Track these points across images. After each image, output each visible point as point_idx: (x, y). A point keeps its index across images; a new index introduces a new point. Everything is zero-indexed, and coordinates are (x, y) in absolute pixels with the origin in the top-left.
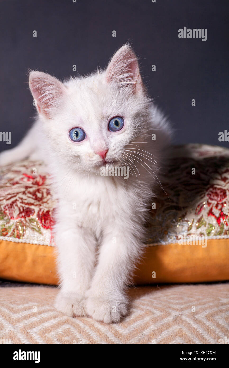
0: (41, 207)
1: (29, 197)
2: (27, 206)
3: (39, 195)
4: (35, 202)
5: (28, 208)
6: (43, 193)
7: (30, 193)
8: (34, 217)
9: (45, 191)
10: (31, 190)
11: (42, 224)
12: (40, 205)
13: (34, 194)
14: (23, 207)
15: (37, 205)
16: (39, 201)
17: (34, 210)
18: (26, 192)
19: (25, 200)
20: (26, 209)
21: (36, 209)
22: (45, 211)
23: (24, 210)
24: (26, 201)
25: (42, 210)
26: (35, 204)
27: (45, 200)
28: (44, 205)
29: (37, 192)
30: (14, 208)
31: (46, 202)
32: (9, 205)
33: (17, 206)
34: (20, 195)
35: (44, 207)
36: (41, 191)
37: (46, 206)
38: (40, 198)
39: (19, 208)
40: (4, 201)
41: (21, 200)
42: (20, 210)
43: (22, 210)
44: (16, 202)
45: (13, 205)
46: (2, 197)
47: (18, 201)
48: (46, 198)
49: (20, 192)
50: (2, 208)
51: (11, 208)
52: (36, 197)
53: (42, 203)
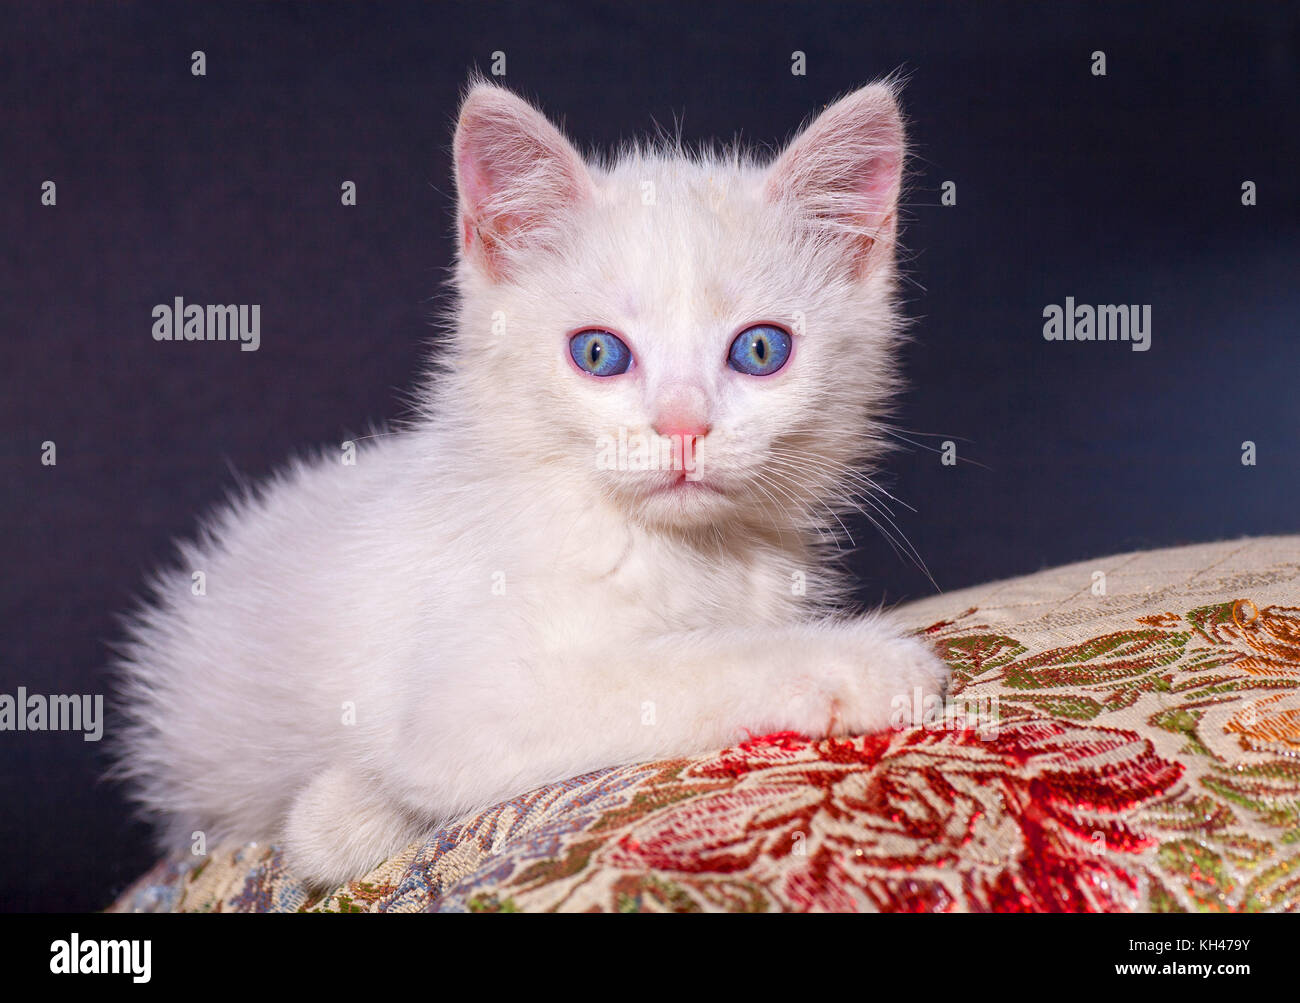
0: (964, 865)
1: (880, 830)
2: (898, 874)
3: (912, 809)
4: (921, 849)
5: (907, 883)
6: (919, 798)
7: (859, 806)
9: (916, 781)
10: (852, 789)
12: (956, 858)
13: (883, 808)
14: (884, 883)
15: (939, 860)
16: (933, 838)
17: (940, 885)
18: (839, 804)
19: (872, 844)
20: (901, 890)
21: (950, 880)
22: (992, 880)
23: (895, 892)
24: (880, 852)
25: (977, 877)
26: (929, 855)
27: (956, 828)
28: (968, 851)
29: (888, 795)
30: (842, 892)
31: (969, 836)
32: (809, 882)
33: (854, 883)
34: (821, 823)
35: (975, 860)
36: (903, 785)
37: (982, 856)
38: (929, 825)
39: (868, 891)
40: (764, 860)
41: (851, 847)
42: (874, 898)
43: (884, 899)
44: (832, 863)
45: (826, 879)
46: (738, 841)
47: (837, 853)
48: (953, 814)
49: (813, 809)
50: (786, 899)
51: (824, 890)
52: (905, 822)
53: (955, 846)
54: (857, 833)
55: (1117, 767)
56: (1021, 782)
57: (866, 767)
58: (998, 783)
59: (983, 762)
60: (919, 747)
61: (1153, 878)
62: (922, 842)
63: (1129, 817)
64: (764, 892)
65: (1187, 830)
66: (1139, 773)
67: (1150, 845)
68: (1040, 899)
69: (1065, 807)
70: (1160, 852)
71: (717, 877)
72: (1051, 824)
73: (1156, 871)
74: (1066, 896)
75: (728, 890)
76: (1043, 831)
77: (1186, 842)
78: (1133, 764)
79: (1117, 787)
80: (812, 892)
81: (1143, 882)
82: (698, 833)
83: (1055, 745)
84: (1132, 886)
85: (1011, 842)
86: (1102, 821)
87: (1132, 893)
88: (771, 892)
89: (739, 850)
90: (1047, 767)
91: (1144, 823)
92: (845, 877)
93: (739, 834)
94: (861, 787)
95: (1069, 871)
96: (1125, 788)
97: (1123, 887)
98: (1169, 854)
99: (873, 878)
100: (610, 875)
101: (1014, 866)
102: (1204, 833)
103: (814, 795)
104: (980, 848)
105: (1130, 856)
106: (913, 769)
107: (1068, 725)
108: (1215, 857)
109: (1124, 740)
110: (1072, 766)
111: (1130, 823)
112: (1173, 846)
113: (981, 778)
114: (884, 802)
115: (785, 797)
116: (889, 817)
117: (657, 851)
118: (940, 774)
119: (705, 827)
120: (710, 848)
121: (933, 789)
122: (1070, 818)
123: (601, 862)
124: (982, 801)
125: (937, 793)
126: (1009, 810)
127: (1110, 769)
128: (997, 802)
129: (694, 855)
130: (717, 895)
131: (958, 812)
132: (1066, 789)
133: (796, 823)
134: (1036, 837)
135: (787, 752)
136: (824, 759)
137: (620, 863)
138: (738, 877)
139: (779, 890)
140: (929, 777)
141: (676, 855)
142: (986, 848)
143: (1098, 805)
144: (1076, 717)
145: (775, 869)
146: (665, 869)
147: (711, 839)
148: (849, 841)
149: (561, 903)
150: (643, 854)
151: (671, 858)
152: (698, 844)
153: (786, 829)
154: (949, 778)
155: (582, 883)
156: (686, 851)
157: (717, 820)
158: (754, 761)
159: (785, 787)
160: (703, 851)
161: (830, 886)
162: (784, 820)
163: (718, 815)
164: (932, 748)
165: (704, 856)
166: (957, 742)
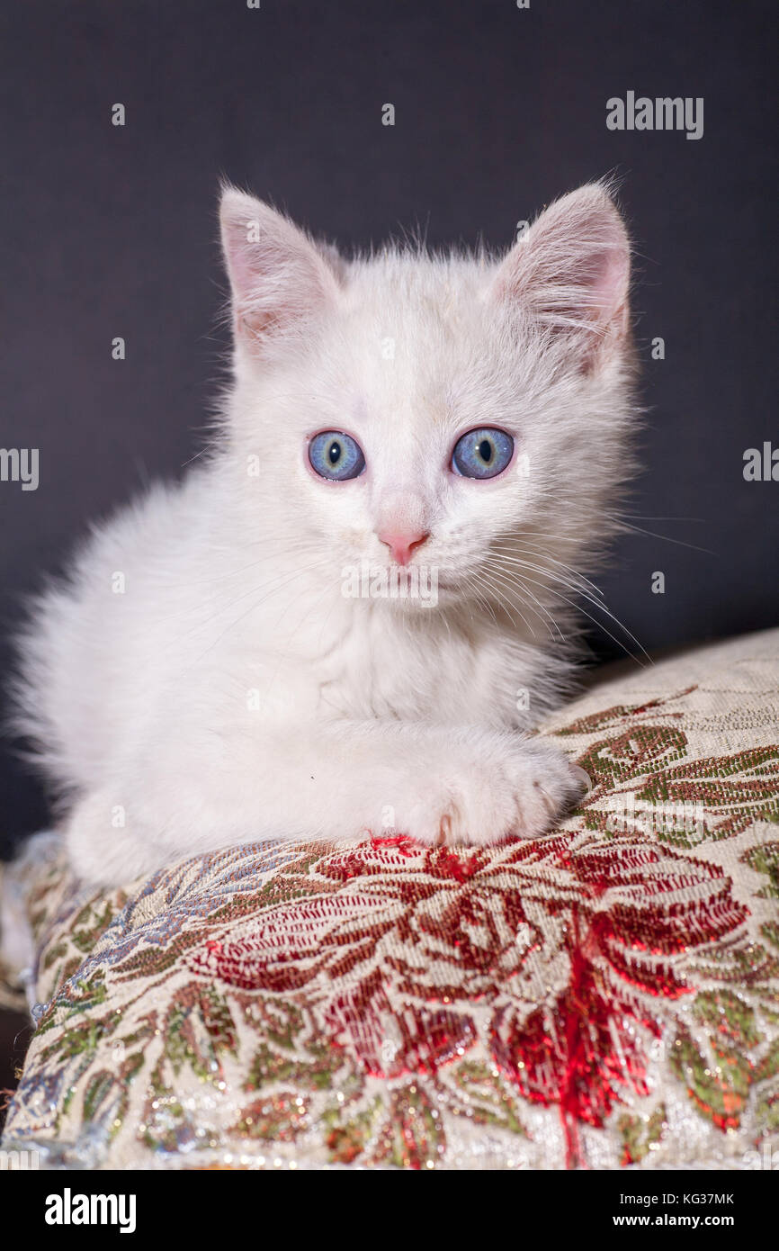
0: (499, 1002)
1: (436, 956)
2: (434, 1006)
3: (477, 935)
4: (466, 980)
5: (440, 1015)
6: (490, 922)
7: (431, 927)
8: (479, 1053)
9: (496, 905)
10: (434, 907)
11: (521, 1085)
12: (496, 991)
13: (450, 931)
14: (417, 1014)
15: (479, 993)
16: (484, 969)
17: (469, 1021)
18: (414, 923)
19: (422, 971)
20: (431, 1023)
21: (481, 1015)
22: (522, 1018)
23: (425, 1024)
24: (425, 981)
25: (508, 1015)
26: (471, 987)
27: (509, 960)
28: (510, 984)
29: (463, 918)
30: (377, 1020)
31: (519, 969)
32: (351, 1007)
33: (391, 1010)
34: (390, 945)
35: (514, 996)
36: (480, 908)
37: (522, 991)
38: (485, 953)
39: (401, 1019)
40: (322, 977)
41: (402, 973)
42: (404, 1029)
43: (413, 1030)
44: (379, 987)
45: (366, 1004)
46: (308, 954)
47: (388, 978)
48: (512, 944)
49: (387, 927)
50: (322, 1023)
51: (362, 1015)
52: (464, 950)
53: (501, 978)
54: (414, 957)
55: (686, 906)
56: (588, 912)
57: (457, 884)
58: (567, 914)
59: (565, 889)
60: (518, 866)
61: (682, 1025)
62: (470, 973)
63: (678, 962)
64: (305, 1013)
65: (728, 980)
66: (704, 914)
67: (688, 992)
68: (564, 1040)
69: (620, 946)
70: (696, 1001)
71: (267, 994)
72: (600, 962)
73: (689, 1021)
74: (594, 1036)
75: (270, 1009)
76: (591, 968)
77: (724, 994)
78: (702, 905)
79: (677, 929)
80: (348, 1017)
81: (669, 1030)
82: (281, 941)
83: (641, 875)
84: (656, 1032)
85: (556, 979)
86: (651, 963)
87: (656, 1040)
88: (311, 1013)
89: (305, 964)
90: (621, 900)
91: (690, 970)
92: (385, 1005)
93: (315, 945)
94: (442, 905)
95: (602, 1012)
96: (684, 930)
97: (648, 1034)
98: (703, 1003)
99: (411, 1008)
100: (182, 979)
101: (551, 1003)
102: (744, 985)
103: (396, 909)
104: (523, 983)
105: (666, 1002)
106: (498, 891)
107: (666, 852)
108: (747, 1010)
109: (708, 876)
110: (645, 901)
111: (676, 968)
112: (708, 997)
113: (554, 907)
114: (456, 924)
115: (371, 909)
116: (452, 941)
117: (235, 956)
118: (519, 898)
119: (290, 934)
120: (282, 959)
121: (506, 914)
122: (622, 958)
123: (184, 962)
124: (545, 932)
125: (507, 920)
126: (567, 944)
127: (678, 908)
128: (558, 935)
129: (263, 965)
130: (257, 1015)
131: (519, 941)
132: (629, 927)
133: (366, 941)
134: (583, 974)
135: (401, 857)
136: (426, 871)
137: (196, 967)
138: (288, 995)
139: (320, 1012)
140: (508, 902)
141: (246, 964)
142: (530, 983)
143: (652, 946)
144: (678, 844)
145: (326, 988)
146: (228, 980)
147: (287, 949)
148: (402, 966)
149: (131, 1003)
150: (220, 959)
151: (241, 968)
152: (274, 952)
153: (354, 946)
154: (525, 904)
155: (156, 985)
156: (259, 960)
157: (304, 928)
158: (371, 862)
159: (377, 898)
160: (273, 961)
161: (368, 1012)
162: (357, 936)
163: (307, 921)
164: (529, 867)
165: (271, 968)
166: (554, 863)
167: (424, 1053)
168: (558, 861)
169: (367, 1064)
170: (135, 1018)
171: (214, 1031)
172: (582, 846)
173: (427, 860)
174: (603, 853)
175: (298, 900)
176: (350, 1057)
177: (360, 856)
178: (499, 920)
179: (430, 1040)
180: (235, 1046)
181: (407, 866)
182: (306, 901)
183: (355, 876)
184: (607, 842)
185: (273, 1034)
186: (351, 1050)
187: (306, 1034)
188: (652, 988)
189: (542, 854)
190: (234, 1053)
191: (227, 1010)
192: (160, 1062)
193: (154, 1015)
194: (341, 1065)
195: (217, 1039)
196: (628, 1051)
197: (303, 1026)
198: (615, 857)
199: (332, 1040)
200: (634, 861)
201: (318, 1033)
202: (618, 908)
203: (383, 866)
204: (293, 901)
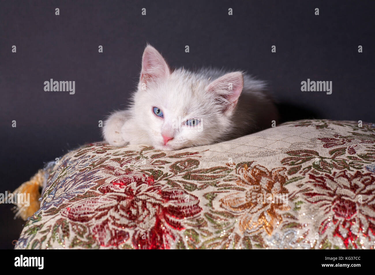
0: (137, 229)
1: (122, 216)
2: (120, 229)
3: (134, 212)
4: (129, 223)
5: (121, 232)
6: (137, 209)
7: (123, 208)
8: (129, 242)
9: (140, 204)
10: (125, 203)
12: (136, 226)
13: (127, 210)
14: (115, 231)
16: (134, 220)
17: (128, 233)
18: (119, 207)
19: (118, 220)
20: (118, 233)
21: (131, 232)
22: (141, 233)
24: (119, 222)
25: (138, 233)
26: (130, 225)
27: (141, 218)
28: (140, 225)
29: (131, 207)
30: (105, 231)
31: (143, 221)
32: (99, 228)
33: (109, 229)
34: (112, 212)
35: (140, 228)
36: (136, 204)
37: (142, 227)
38: (135, 216)
39: (111, 232)
40: (94, 219)
41: (113, 220)
42: (112, 234)
43: (114, 235)
44: (107, 223)
45: (103, 227)
46: (91, 213)
47: (110, 221)
48: (142, 215)
49: (112, 207)
50: (91, 231)
51: (102, 230)
52: (130, 215)
53: (138, 223)
54: (117, 216)
55: (187, 207)
56: (162, 207)
57: (131, 197)
58: (157, 207)
59: (158, 200)
60: (148, 193)
62: (130, 221)
63: (182, 221)
64: (88, 229)
65: (194, 226)
66: (191, 209)
67: (184, 229)
68: (151, 240)
69: (168, 216)
70: (185, 231)
71: (79, 223)
72: (163, 220)
73: (182, 236)
74: (159, 239)
75: (79, 227)
76: (160, 221)
77: (192, 230)
78: (191, 207)
79: (184, 213)
80: (98, 230)
81: (178, 238)
82: (85, 209)
83: (178, 198)
84: (174, 238)
85: (152, 224)
86: (175, 221)
87: (174, 241)
88: (89, 229)
89: (90, 216)
90: (171, 204)
91: (185, 223)
92: (108, 228)
93: (93, 211)
94: (127, 203)
95: (161, 233)
96: (185, 213)
97: (172, 239)
98: (187, 232)
99: (114, 229)
100: (59, 217)
101: (149, 230)
102: (198, 228)
103: (115, 202)
104: (143, 224)
105: (178, 231)
106: (141, 200)
107: (185, 192)
108: (197, 234)
109: (194, 199)
110: (177, 205)
111: (182, 223)
112: (188, 230)
113: (154, 205)
114: (129, 208)
115: (109, 202)
116: (127, 213)
117: (73, 212)
118: (146, 202)
119: (88, 207)
120: (85, 214)
121: (142, 207)
122: (168, 219)
123: (61, 212)
124: (151, 211)
125: (142, 208)
126: (156, 215)
127: (185, 207)
128: (154, 213)
129: (80, 215)
130: (75, 228)
131: (144, 214)
132: (172, 211)
133: (106, 211)
134: (159, 223)
135: (119, 188)
136: (125, 193)
137: (63, 214)
138: (84, 224)
139: (91, 229)
140: (143, 203)
141: (76, 214)
142: (145, 225)
143: (177, 217)
144: (189, 190)
145: (94, 222)
146: (70, 219)
147: (86, 211)
148: (114, 218)
149: (46, 222)
150: (69, 213)
151: (74, 215)
152: (83, 212)
153: (103, 212)
154: (147, 204)
155: (53, 218)
156: (79, 214)
157: (92, 206)
158: (112, 189)
159: (111, 199)
160: (82, 214)
161: (103, 230)
162: (104, 209)
163: (93, 204)
164: (150, 193)
165: (81, 216)
166: (157, 193)
167: (115, 241)
168: (158, 192)
169: (101, 243)
170: (46, 226)
171: (64, 232)
172: (165, 189)
173: (126, 190)
174: (170, 191)
175: (92, 198)
176: (97, 241)
177: (109, 187)
178: (140, 208)
179: (118, 237)
180: (69, 236)
181: (120, 191)
182: (94, 198)
183: (107, 192)
184: (172, 188)
185: (79, 233)
186: (98, 239)
187: (87, 234)
188: (175, 227)
189: (154, 190)
190: (68, 238)
191: (68, 226)
192: (50, 239)
193: (50, 226)
194: (94, 243)
195: (65, 234)
196: (166, 243)
197: (87, 232)
198: (172, 192)
199: (93, 236)
200: (177, 194)
201: (90, 234)
202: (170, 206)
203: (115, 190)
204: (91, 198)
